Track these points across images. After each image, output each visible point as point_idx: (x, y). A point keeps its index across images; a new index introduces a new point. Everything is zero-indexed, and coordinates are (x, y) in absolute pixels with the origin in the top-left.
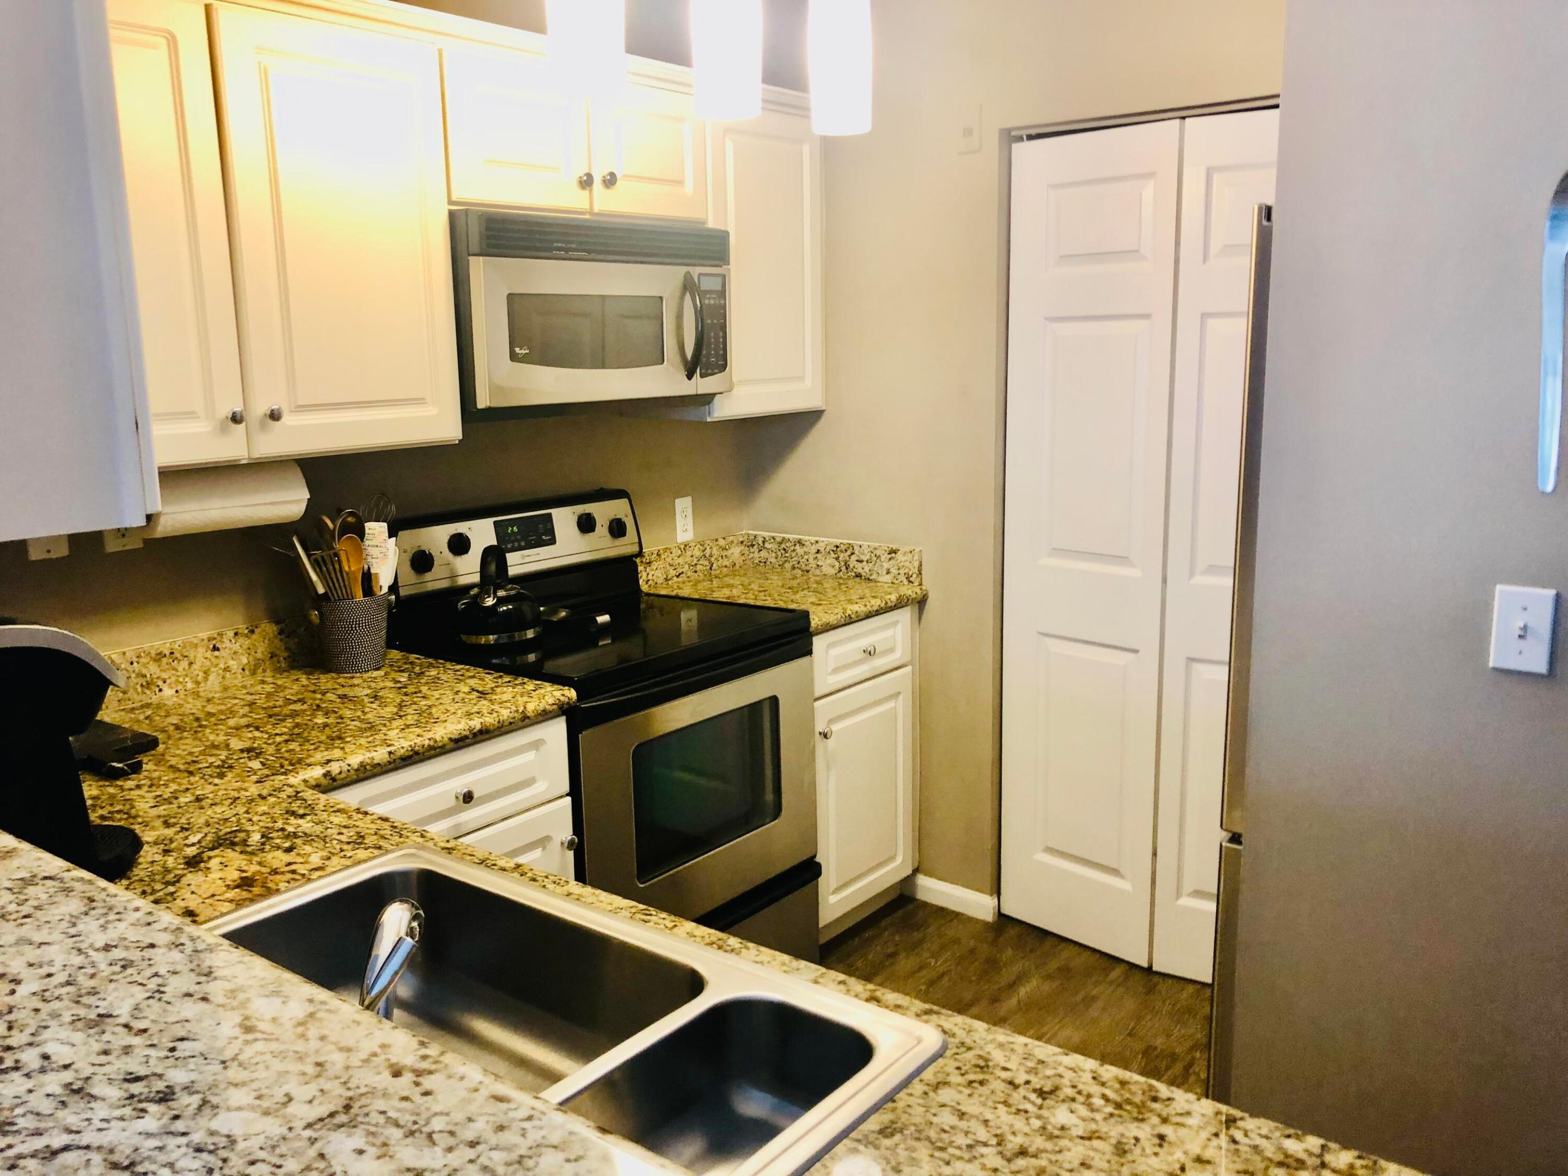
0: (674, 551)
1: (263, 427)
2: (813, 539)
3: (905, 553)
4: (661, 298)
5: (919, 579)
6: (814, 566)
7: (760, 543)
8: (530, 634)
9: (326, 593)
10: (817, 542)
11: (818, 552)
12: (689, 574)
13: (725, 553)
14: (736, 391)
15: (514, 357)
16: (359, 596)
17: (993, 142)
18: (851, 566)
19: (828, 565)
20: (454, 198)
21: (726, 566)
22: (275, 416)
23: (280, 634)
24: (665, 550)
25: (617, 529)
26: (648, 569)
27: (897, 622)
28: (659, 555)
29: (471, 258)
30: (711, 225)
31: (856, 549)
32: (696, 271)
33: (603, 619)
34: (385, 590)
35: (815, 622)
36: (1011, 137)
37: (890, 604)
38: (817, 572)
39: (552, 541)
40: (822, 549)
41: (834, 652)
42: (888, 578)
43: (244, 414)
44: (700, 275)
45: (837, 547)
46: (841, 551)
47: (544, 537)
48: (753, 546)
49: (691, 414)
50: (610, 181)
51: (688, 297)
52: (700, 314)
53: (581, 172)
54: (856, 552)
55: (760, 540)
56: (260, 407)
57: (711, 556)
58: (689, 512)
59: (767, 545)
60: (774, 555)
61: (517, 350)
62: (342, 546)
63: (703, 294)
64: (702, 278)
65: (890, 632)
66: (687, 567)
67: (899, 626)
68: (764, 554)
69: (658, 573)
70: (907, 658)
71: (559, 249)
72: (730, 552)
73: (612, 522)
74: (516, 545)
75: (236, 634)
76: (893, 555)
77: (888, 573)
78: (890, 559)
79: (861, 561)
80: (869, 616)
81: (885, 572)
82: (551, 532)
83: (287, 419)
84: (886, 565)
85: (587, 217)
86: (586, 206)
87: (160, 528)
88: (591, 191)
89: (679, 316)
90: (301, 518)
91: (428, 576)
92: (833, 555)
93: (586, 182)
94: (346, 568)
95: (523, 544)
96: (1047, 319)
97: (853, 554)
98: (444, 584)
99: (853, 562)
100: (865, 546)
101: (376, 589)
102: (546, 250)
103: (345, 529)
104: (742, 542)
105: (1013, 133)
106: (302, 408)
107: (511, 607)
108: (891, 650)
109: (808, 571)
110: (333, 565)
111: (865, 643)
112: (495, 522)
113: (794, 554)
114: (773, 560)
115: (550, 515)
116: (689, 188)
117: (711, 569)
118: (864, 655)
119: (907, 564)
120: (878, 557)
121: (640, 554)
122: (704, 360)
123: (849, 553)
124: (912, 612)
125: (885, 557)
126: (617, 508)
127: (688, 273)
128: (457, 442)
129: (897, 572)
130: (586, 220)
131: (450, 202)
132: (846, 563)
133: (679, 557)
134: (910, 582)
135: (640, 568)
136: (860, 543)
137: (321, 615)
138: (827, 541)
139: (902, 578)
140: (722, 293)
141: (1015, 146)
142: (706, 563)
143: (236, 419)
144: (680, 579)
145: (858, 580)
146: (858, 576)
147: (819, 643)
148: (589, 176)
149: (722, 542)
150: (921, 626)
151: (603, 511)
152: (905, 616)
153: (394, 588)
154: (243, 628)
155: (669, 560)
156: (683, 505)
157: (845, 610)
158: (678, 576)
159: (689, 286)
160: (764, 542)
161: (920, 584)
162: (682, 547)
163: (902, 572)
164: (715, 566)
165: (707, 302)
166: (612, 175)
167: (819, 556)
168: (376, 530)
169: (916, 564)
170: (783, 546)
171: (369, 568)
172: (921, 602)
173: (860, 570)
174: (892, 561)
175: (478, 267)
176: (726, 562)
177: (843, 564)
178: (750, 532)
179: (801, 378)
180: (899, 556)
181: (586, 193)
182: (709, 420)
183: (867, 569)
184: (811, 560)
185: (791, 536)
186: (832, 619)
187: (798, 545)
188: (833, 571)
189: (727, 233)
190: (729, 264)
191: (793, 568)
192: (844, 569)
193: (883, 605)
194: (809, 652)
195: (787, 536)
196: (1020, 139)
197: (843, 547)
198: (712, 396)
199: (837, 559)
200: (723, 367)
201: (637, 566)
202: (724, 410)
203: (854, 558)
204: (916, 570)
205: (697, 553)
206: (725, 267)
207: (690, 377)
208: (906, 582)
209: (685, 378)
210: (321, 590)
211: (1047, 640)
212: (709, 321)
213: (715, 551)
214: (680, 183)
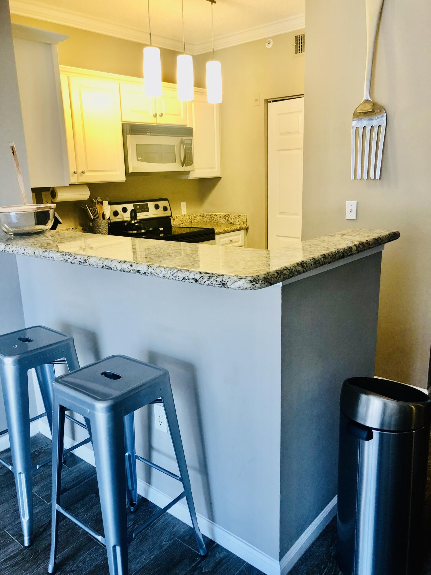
0: (181, 217)
1: (81, 175)
2: (219, 214)
3: (242, 216)
4: (175, 145)
5: (246, 223)
6: (219, 221)
7: (205, 216)
8: (143, 231)
9: (94, 218)
10: (220, 214)
11: (220, 217)
12: (185, 223)
13: (195, 218)
14: (196, 171)
15: (138, 160)
16: (102, 219)
17: (263, 103)
18: (229, 221)
19: (223, 221)
20: (123, 120)
21: (196, 222)
22: (83, 172)
23: (82, 229)
24: (179, 216)
25: (165, 209)
26: (174, 221)
27: (240, 234)
28: (177, 217)
29: (127, 135)
30: (188, 126)
31: (230, 215)
32: (184, 138)
33: (161, 229)
34: (108, 219)
35: (216, 231)
36: (268, 101)
37: (237, 229)
38: (220, 223)
39: (148, 211)
40: (221, 216)
41: (222, 240)
42: (238, 223)
43: (77, 172)
44: (185, 139)
45: (225, 215)
46: (226, 217)
47: (146, 210)
48: (203, 217)
49: (184, 177)
50: (161, 115)
51: (182, 145)
52: (185, 150)
53: (154, 113)
54: (230, 217)
55: (205, 215)
56: (80, 171)
57: (191, 219)
58: (185, 206)
59: (207, 216)
60: (209, 219)
61: (139, 158)
62: (98, 206)
63: (186, 144)
64: (186, 140)
65: (238, 237)
66: (185, 221)
67: (240, 235)
68: (206, 219)
69: (176, 222)
70: (243, 244)
71: (149, 133)
72: (197, 218)
73: (164, 207)
74: (139, 211)
75: (73, 228)
76: (240, 217)
77: (238, 222)
78: (239, 218)
79: (231, 219)
80: (231, 231)
81: (238, 221)
82: (148, 208)
83: (86, 174)
84: (238, 220)
85: (156, 124)
86: (155, 122)
87: (58, 199)
88: (156, 118)
89: (180, 150)
90: (88, 199)
91: (117, 217)
92: (224, 218)
93: (155, 116)
94: (99, 212)
95: (141, 211)
96: (277, 150)
97: (229, 217)
98: (121, 220)
99: (229, 220)
100: (232, 215)
101: (105, 218)
102: (145, 133)
103: (98, 202)
104: (200, 216)
105: (268, 100)
106: (89, 171)
107: (138, 224)
108: (238, 241)
109: (218, 223)
110: (96, 211)
111: (231, 238)
112: (134, 205)
113: (214, 218)
114: (209, 220)
115: (147, 204)
116: (182, 116)
117: (191, 222)
118: (230, 242)
119: (243, 219)
120: (236, 217)
121: (171, 216)
122: (187, 162)
123: (228, 217)
124: (244, 232)
125: (238, 217)
126: (165, 203)
127: (182, 139)
128: (124, 181)
129: (241, 221)
130: (155, 125)
131: (122, 122)
132: (228, 220)
133: (183, 218)
134: (244, 224)
135: (172, 221)
136: (231, 214)
137: (93, 224)
138: (223, 214)
139: (242, 223)
140: (191, 144)
141: (269, 104)
142: (190, 221)
143: (75, 173)
144: (183, 225)
145: (231, 224)
146: (231, 223)
147: (217, 237)
148: (156, 114)
149: (194, 215)
150: (247, 235)
151: (161, 204)
152: (242, 232)
153: (109, 219)
154: (74, 227)
155: (180, 219)
156: (183, 204)
157: (224, 229)
158: (182, 224)
159: (182, 142)
160: (206, 215)
161: (247, 224)
162: (183, 216)
163: (242, 221)
164: (192, 222)
165: (187, 146)
166: (162, 114)
167: (221, 218)
168: (106, 203)
169: (245, 219)
170: (211, 216)
171: (104, 212)
172: (247, 229)
173: (231, 222)
174: (239, 219)
175: (129, 137)
176: (196, 221)
177: (227, 220)
178: (202, 213)
179: (214, 168)
180: (241, 217)
181: (155, 118)
182: (188, 179)
183: (233, 221)
184: (219, 220)
185: (213, 213)
186: (221, 231)
187: (215, 216)
188: (224, 222)
189: (192, 128)
190: (193, 136)
191: (214, 222)
192: (227, 221)
193: (235, 229)
194: (214, 239)
195: (212, 213)
196: (270, 102)
197: (227, 215)
198: (189, 172)
199: (225, 219)
200: (192, 164)
201: (171, 220)
202: (192, 176)
203: (230, 218)
204: (245, 221)
205: (187, 218)
206: (192, 137)
207: (183, 166)
208: (243, 224)
209: (181, 166)
210: (93, 218)
211: (279, 237)
212: (188, 152)
213: (193, 218)
214: (180, 115)
